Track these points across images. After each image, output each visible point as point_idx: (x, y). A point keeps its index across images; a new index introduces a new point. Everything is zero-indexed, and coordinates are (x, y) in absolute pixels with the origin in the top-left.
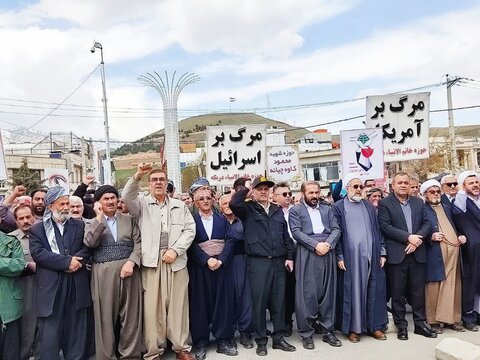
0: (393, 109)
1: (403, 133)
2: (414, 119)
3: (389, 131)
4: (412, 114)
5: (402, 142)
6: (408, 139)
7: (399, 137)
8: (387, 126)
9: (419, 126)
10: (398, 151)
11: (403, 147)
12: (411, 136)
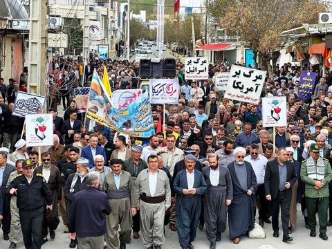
0: (245, 75)
1: (247, 89)
2: (255, 83)
3: (240, 86)
4: (255, 81)
5: (246, 93)
6: (249, 92)
7: (245, 90)
8: (240, 83)
9: (257, 87)
10: (242, 97)
11: (246, 95)
12: (252, 91)
